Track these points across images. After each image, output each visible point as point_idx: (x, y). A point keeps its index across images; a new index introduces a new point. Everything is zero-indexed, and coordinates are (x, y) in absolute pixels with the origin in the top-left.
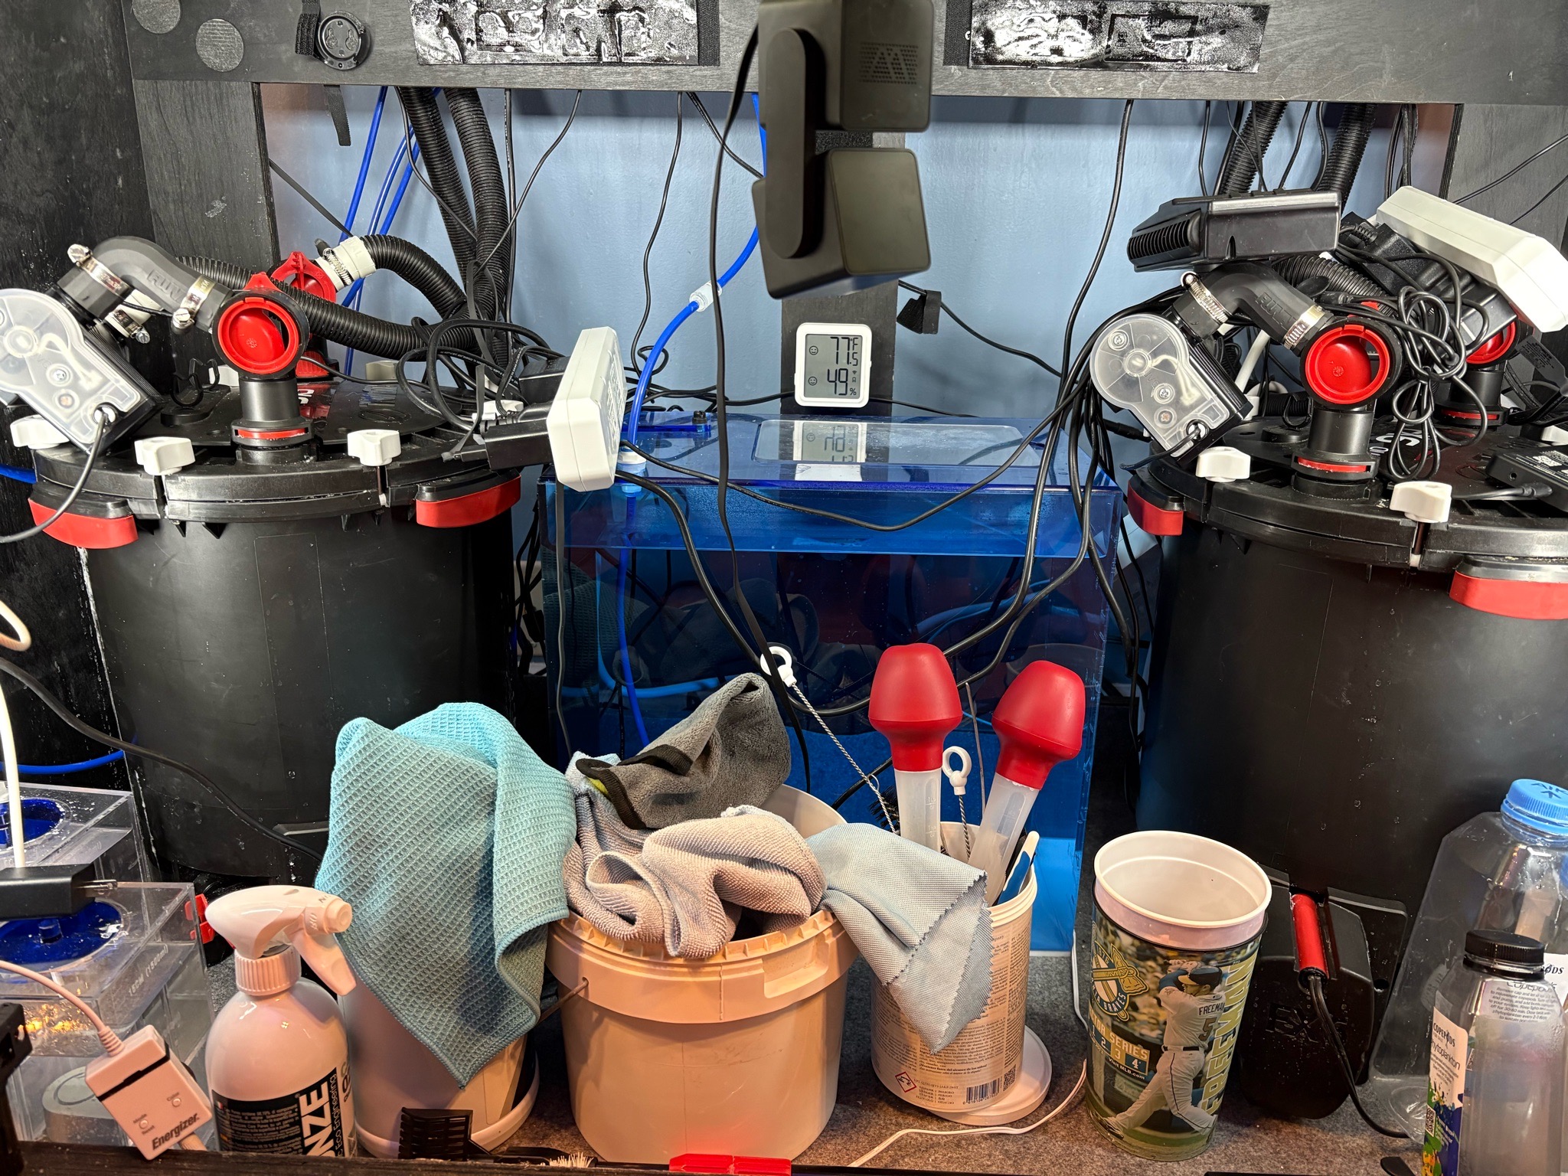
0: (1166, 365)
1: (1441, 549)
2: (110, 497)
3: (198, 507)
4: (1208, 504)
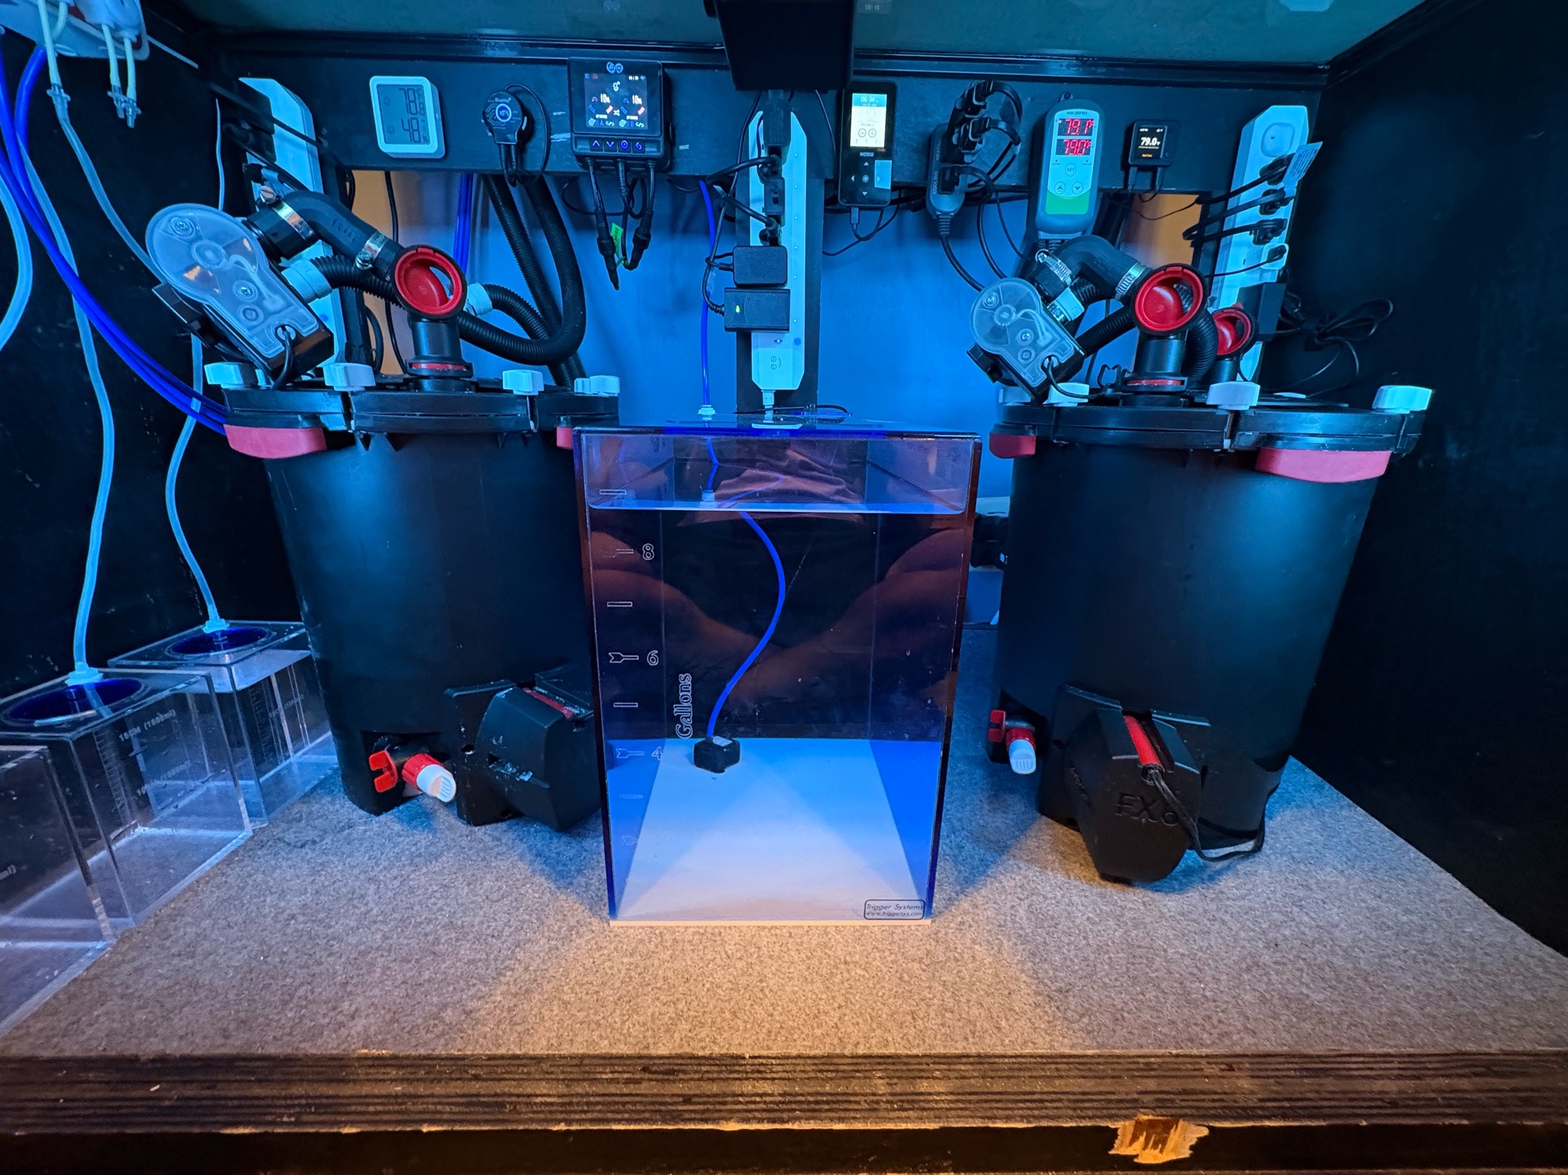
0: (1026, 315)
1: (1249, 430)
2: (300, 413)
3: (381, 419)
4: (1056, 427)
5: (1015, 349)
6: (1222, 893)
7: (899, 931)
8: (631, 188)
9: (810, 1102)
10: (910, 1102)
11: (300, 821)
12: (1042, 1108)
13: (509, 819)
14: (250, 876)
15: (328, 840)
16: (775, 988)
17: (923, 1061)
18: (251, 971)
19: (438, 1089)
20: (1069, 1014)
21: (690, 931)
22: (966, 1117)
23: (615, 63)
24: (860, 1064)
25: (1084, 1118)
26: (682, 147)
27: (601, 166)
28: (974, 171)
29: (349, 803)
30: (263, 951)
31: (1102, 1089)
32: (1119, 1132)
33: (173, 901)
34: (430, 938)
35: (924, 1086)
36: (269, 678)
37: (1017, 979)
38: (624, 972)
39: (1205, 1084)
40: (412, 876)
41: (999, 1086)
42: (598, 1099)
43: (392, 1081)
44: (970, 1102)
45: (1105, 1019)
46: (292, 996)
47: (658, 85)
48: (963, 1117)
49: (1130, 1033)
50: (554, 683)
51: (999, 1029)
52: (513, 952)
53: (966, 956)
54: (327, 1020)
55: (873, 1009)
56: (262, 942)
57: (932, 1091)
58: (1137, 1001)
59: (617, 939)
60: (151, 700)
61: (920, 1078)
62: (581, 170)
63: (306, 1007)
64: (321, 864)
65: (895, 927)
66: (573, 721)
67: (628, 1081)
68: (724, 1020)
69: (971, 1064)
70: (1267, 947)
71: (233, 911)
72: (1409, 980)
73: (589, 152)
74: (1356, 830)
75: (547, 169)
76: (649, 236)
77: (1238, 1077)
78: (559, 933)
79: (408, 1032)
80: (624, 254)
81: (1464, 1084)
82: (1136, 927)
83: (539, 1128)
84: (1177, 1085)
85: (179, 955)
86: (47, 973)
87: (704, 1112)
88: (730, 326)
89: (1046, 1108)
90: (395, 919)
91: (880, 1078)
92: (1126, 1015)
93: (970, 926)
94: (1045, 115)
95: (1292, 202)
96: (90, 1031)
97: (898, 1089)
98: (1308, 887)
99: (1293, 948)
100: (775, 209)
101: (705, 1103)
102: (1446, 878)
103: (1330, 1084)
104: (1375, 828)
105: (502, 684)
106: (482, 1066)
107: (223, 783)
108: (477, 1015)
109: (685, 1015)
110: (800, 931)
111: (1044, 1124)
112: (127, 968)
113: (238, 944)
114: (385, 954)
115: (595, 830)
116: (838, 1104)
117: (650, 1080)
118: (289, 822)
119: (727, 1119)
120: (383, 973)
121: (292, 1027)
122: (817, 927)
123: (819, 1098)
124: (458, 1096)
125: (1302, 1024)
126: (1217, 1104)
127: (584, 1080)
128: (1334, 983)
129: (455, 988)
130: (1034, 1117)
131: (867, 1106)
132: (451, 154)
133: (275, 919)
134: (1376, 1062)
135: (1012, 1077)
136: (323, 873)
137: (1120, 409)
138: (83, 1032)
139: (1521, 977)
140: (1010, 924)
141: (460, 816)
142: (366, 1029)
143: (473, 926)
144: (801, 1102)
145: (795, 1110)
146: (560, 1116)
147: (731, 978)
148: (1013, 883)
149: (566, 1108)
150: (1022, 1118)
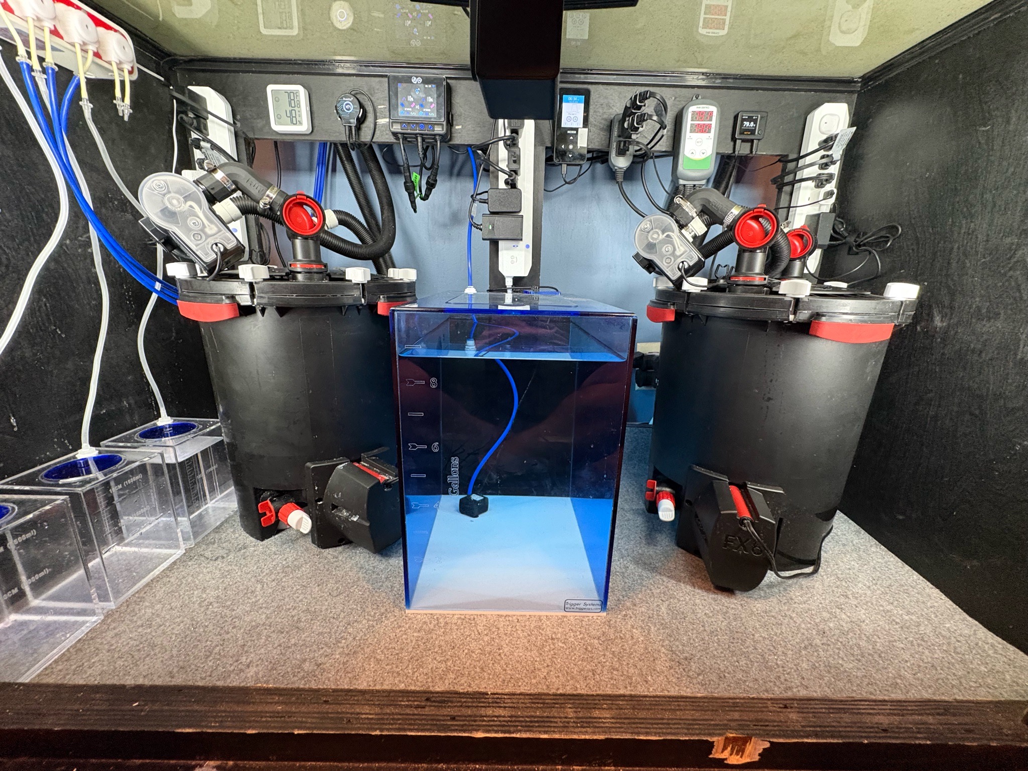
0: (668, 236)
1: (805, 310)
2: (224, 294)
3: (272, 298)
4: (687, 303)
5: (662, 256)
6: (792, 599)
7: (586, 619)
8: (425, 150)
9: (527, 722)
10: (587, 723)
11: (214, 544)
12: (668, 728)
13: (344, 544)
14: (184, 577)
15: (231, 556)
16: (508, 654)
17: (597, 698)
18: (186, 637)
19: (304, 709)
20: (691, 673)
21: (456, 617)
22: (622, 732)
23: (417, 77)
24: (558, 699)
25: (694, 735)
26: (457, 127)
27: (407, 139)
28: (638, 143)
29: (244, 534)
30: (193, 624)
31: (706, 717)
32: (715, 744)
33: (137, 592)
34: (296, 618)
35: (596, 713)
36: (197, 454)
37: (659, 651)
38: (414, 642)
39: (770, 716)
40: (284, 580)
41: (642, 714)
42: (399, 717)
43: (276, 703)
44: (624, 723)
45: (714, 677)
46: (211, 653)
47: (443, 90)
48: (620, 732)
49: (729, 686)
50: (373, 460)
51: (647, 682)
52: (346, 628)
53: (628, 636)
54: (232, 668)
55: (568, 668)
56: (192, 619)
57: (602, 716)
58: (734, 666)
59: (410, 621)
60: (127, 468)
61: (594, 708)
62: (395, 141)
63: (219, 659)
64: (228, 571)
65: (584, 617)
66: (385, 484)
67: (417, 707)
68: (476, 672)
69: (627, 701)
70: (818, 634)
71: (174, 600)
72: (906, 656)
73: (400, 131)
74: (880, 560)
75: (373, 140)
76: (436, 181)
77: (789, 712)
78: (374, 616)
79: (282, 676)
80: (420, 191)
81: (930, 719)
82: (735, 620)
83: (364, 733)
84: (752, 716)
85: (142, 626)
86: (63, 635)
87: (463, 726)
88: (486, 237)
89: (671, 728)
90: (273, 606)
91: (570, 708)
92: (726, 675)
93: (631, 617)
94: (683, 109)
95: (838, 163)
96: (90, 671)
97: (580, 715)
98: (847, 597)
99: (834, 635)
100: (514, 167)
101: (464, 721)
102: (936, 592)
103: (847, 718)
104: (892, 559)
105: (341, 460)
106: (330, 695)
107: (168, 519)
108: (325, 666)
109: (452, 669)
110: (524, 618)
111: (669, 737)
112: (111, 634)
113: (178, 620)
114: (268, 628)
115: (397, 552)
116: (544, 723)
117: (431, 706)
118: (207, 545)
119: (477, 730)
120: (267, 640)
121: (212, 671)
122: (535, 616)
123: (533, 719)
124: (315, 713)
125: (838, 682)
126: (776, 728)
127: (391, 705)
128: (859, 657)
129: (310, 650)
130: (663, 733)
131: (561, 725)
132: (315, 131)
133: (200, 605)
134: (876, 705)
135: (651, 709)
136: (229, 577)
137: (727, 295)
138: (86, 672)
139: (978, 656)
140: (656, 617)
141: (313, 542)
142: (257, 673)
143: (321, 611)
144: (522, 721)
145: (518, 726)
146: (376, 727)
147: (481, 647)
148: (658, 591)
149: (380, 722)
150: (656, 734)
